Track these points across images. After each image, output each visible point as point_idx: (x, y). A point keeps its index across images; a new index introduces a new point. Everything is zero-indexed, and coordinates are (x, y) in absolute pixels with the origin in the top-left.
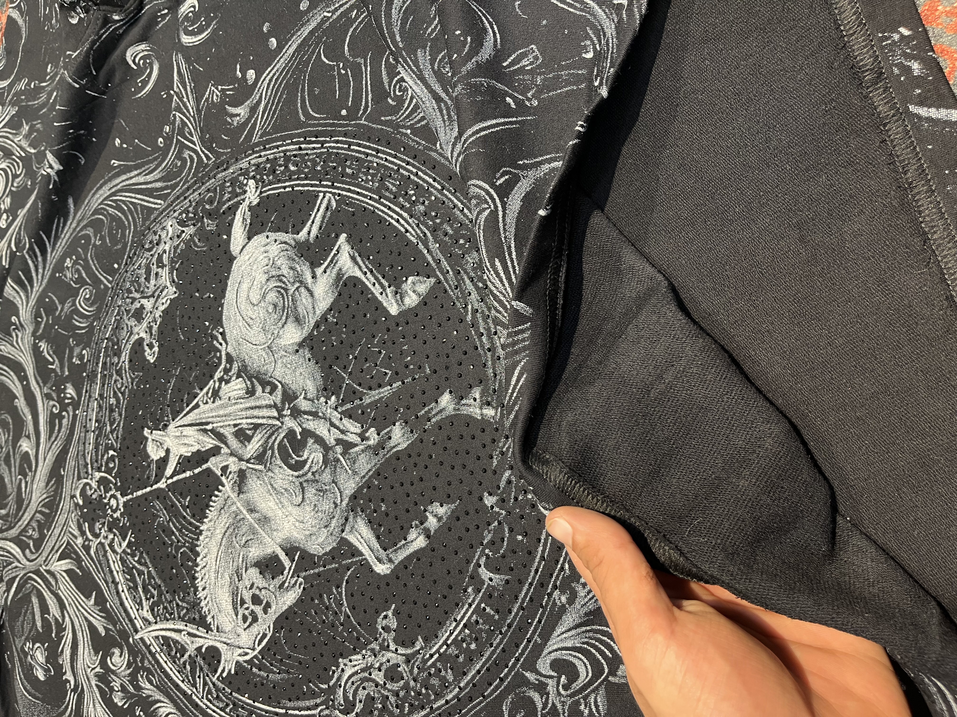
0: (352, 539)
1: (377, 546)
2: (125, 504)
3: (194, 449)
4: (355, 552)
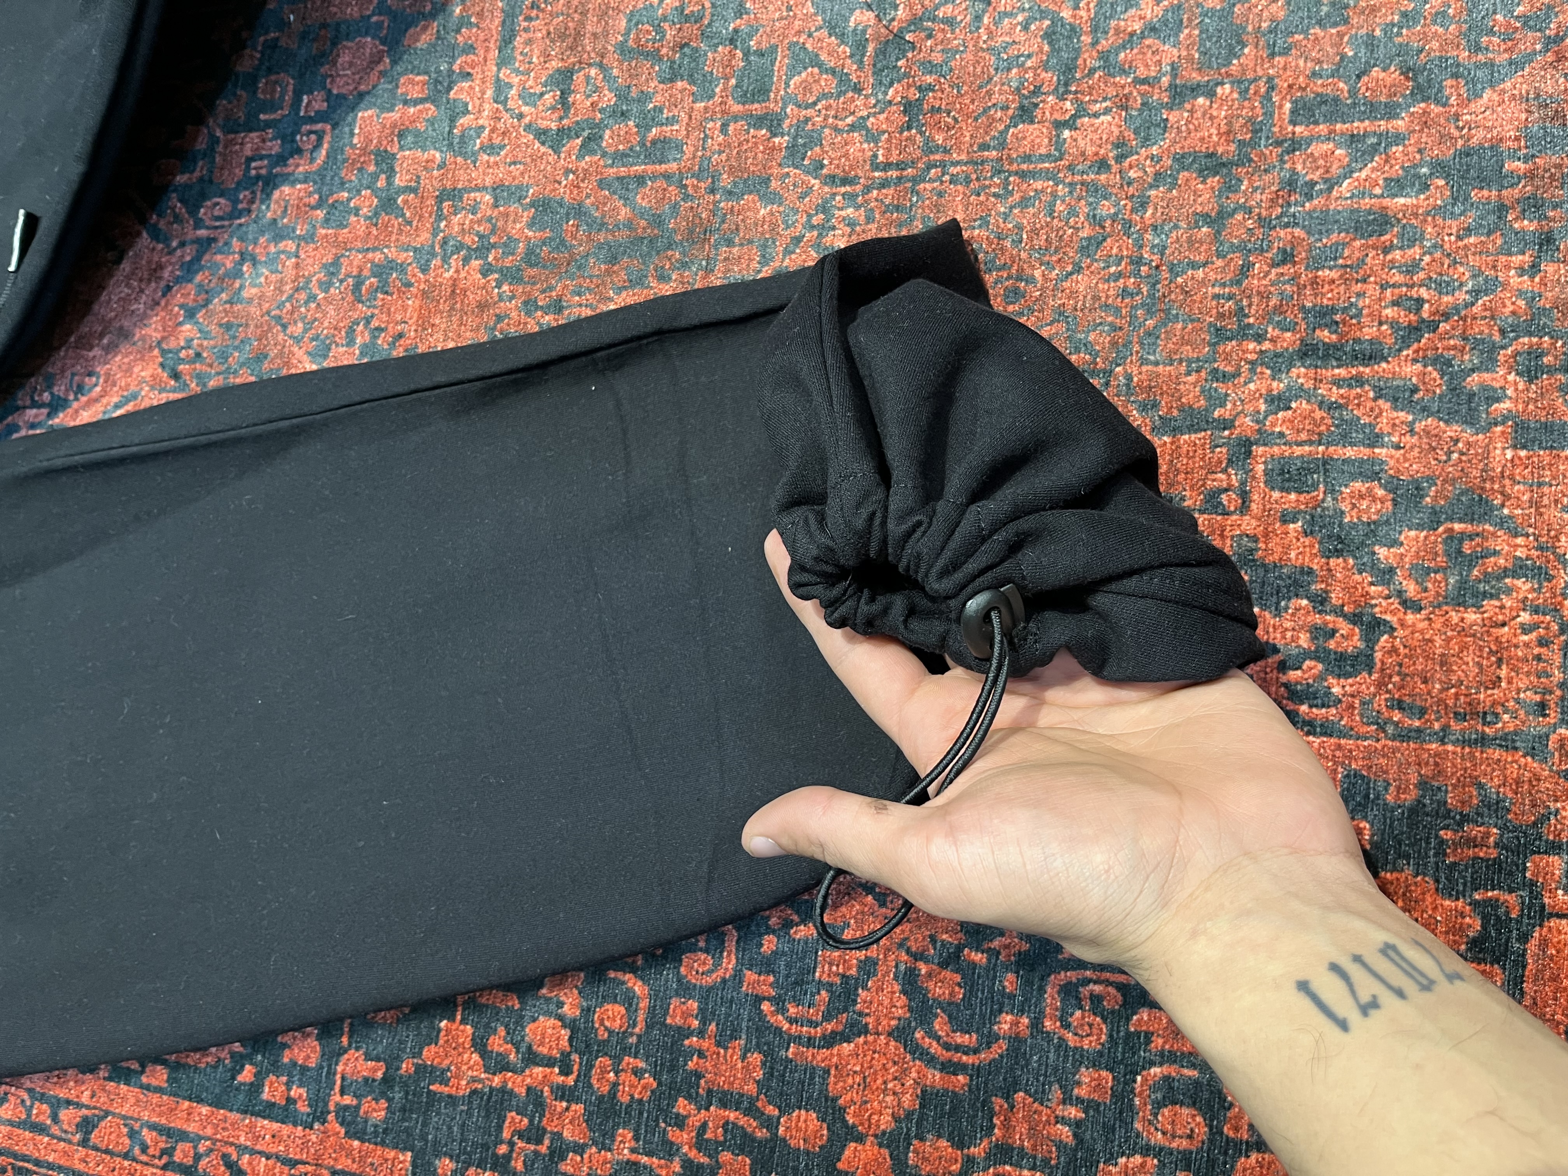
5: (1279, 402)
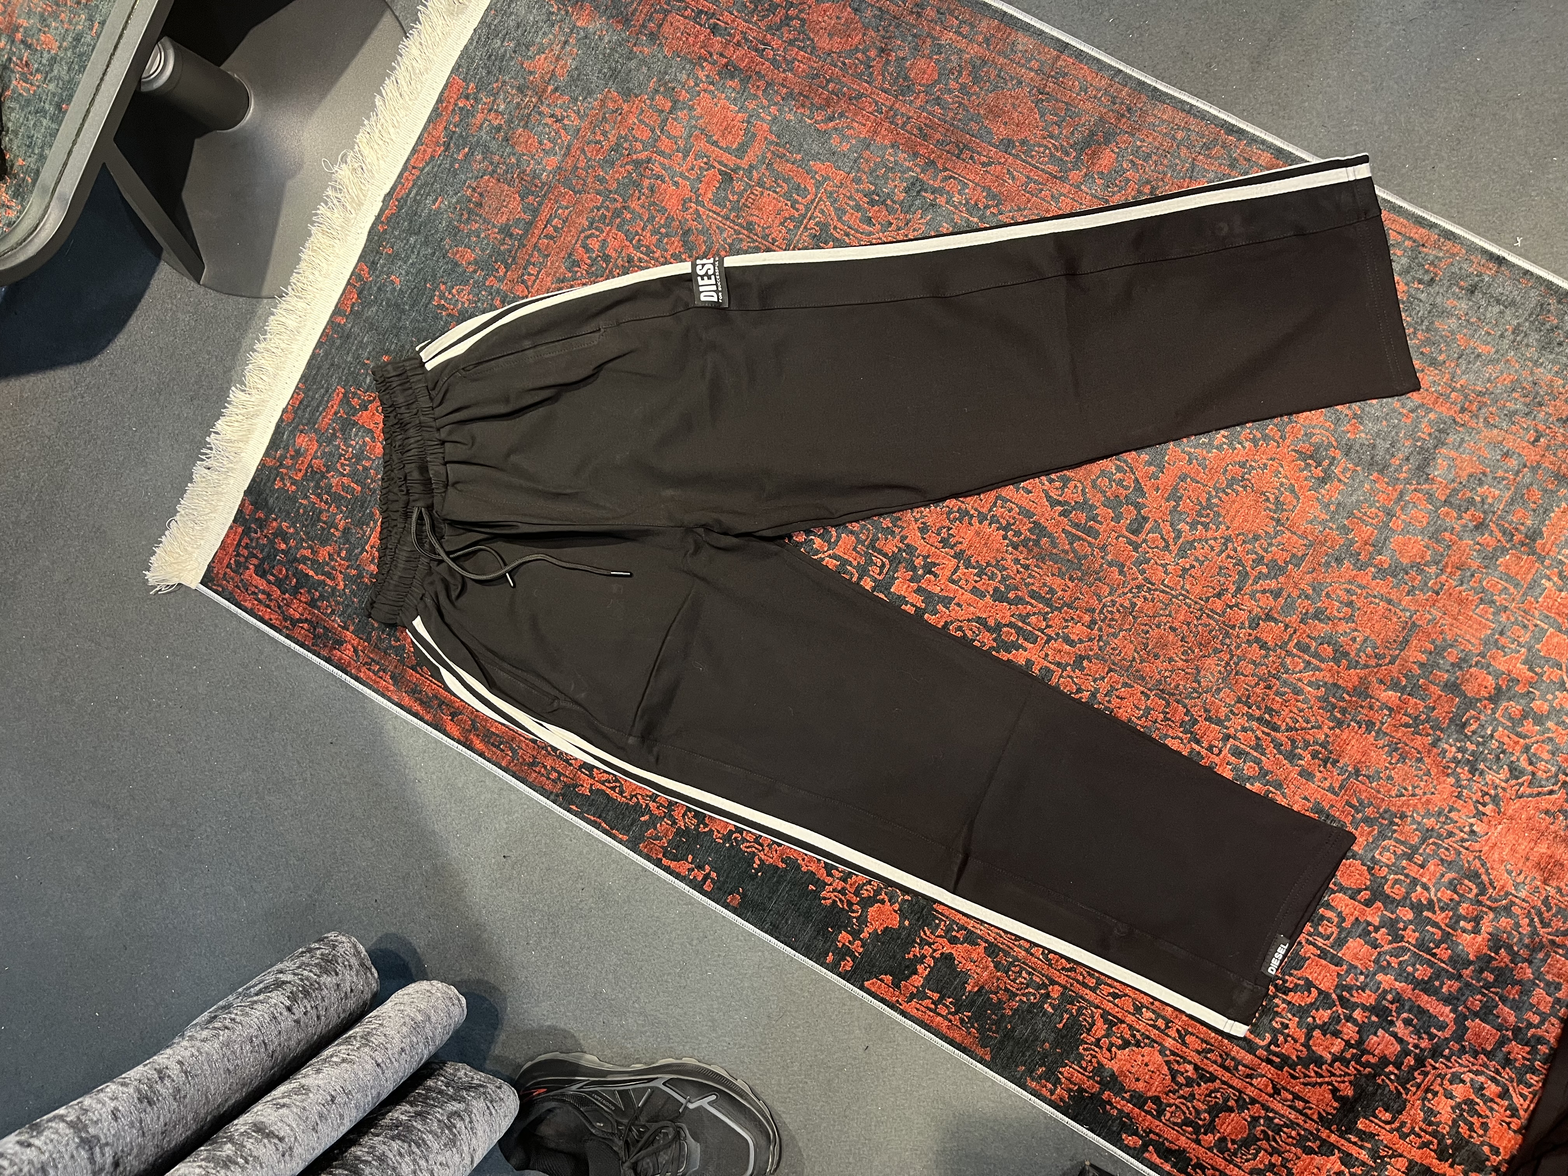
5: (1244, 729)
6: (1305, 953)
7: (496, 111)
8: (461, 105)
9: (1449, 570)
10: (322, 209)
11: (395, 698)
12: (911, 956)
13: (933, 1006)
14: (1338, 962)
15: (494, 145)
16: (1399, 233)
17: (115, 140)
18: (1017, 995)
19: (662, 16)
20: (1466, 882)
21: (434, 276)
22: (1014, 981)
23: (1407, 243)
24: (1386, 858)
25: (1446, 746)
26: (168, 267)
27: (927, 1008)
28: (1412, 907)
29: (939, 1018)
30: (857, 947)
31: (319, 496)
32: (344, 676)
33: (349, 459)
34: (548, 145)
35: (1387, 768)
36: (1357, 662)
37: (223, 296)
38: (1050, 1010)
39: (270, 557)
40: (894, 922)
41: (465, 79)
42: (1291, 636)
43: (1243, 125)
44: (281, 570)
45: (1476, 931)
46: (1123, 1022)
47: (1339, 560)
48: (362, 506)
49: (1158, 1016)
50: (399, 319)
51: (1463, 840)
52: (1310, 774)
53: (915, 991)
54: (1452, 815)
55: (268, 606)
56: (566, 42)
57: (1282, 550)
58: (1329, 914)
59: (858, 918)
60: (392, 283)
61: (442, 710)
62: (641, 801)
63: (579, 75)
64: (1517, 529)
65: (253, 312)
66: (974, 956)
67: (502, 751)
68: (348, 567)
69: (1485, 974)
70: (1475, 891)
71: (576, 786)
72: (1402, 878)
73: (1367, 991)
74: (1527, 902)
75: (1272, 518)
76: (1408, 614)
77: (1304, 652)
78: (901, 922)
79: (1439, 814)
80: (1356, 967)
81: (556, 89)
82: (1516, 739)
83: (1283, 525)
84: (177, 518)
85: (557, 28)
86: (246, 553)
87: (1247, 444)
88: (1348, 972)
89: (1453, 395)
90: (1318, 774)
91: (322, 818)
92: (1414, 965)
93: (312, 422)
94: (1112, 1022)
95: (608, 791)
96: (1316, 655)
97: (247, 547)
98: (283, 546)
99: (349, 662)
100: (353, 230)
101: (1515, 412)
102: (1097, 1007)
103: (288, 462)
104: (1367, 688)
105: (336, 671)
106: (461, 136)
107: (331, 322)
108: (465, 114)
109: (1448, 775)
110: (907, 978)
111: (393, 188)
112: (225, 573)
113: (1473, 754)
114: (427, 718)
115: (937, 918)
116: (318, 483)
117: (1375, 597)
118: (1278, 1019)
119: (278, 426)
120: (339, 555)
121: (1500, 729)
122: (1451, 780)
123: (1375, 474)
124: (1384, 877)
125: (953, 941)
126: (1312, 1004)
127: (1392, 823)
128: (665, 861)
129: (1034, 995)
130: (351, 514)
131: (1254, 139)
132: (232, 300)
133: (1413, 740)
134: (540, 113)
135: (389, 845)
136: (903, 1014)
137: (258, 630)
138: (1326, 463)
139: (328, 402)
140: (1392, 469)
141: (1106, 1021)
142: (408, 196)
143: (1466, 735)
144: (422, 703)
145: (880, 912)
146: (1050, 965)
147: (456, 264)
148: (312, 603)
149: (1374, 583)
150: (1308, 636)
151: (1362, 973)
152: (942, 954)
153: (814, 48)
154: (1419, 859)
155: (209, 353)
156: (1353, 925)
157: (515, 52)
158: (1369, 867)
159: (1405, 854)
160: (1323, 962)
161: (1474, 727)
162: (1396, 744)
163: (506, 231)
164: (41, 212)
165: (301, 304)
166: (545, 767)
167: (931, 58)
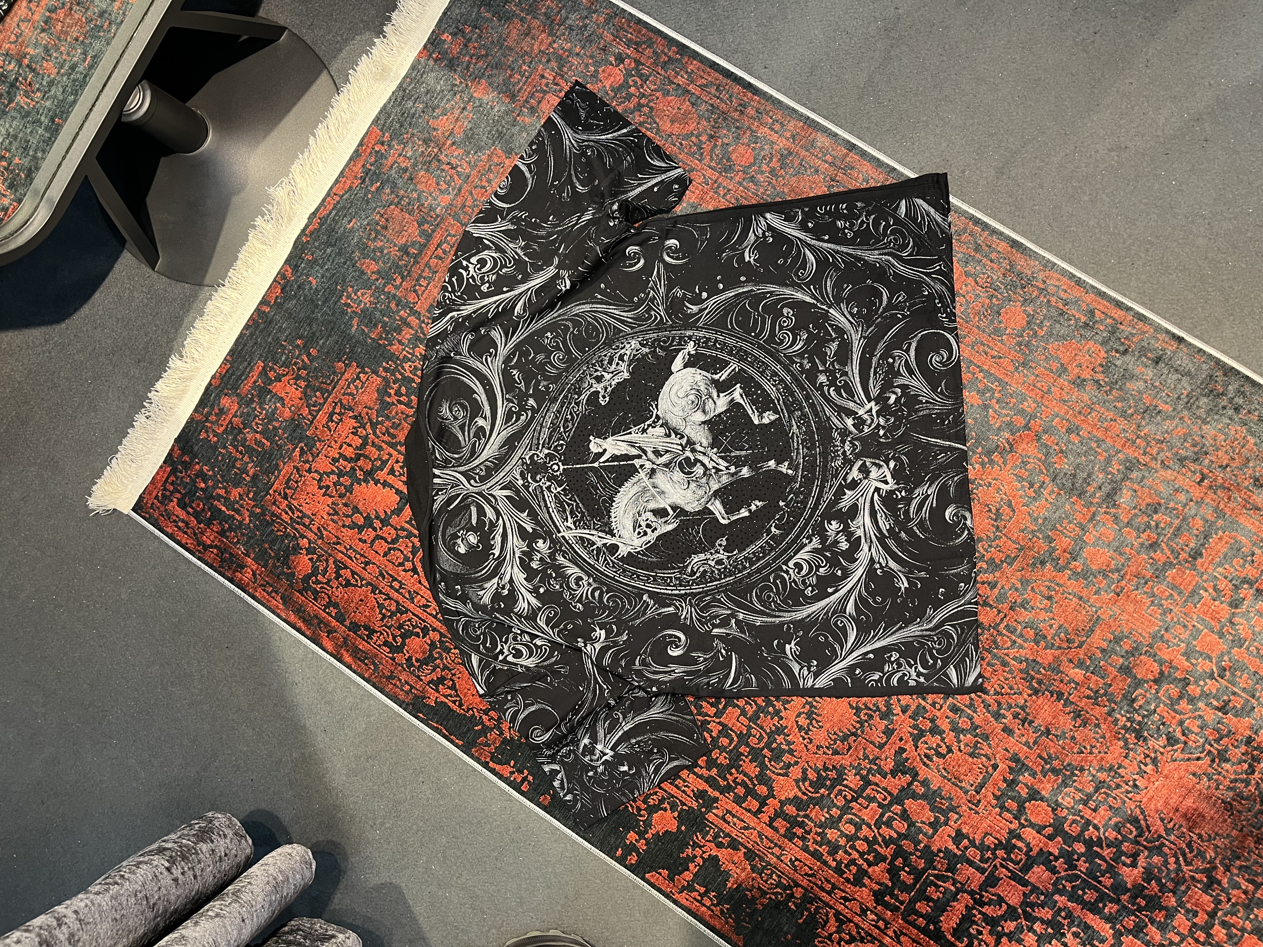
0: (711, 508)
1: (723, 512)
2: (564, 469)
3: (623, 453)
4: (712, 513)
6: (999, 874)
7: (405, 156)
8: (377, 149)
9: (1128, 577)
10: (259, 221)
11: (283, 615)
12: (685, 855)
13: (699, 898)
14: (1025, 883)
15: (400, 183)
16: (1103, 313)
17: (97, 158)
18: (767, 893)
19: (541, 95)
20: (1128, 825)
21: (344, 280)
22: (766, 882)
23: (1108, 320)
24: (1067, 801)
25: (1118, 716)
26: (129, 254)
27: (695, 899)
28: (1085, 842)
29: (703, 909)
30: (642, 845)
31: (236, 447)
32: (243, 594)
33: (263, 420)
34: (444, 186)
35: (1071, 730)
36: (1053, 644)
37: (172, 282)
38: (793, 907)
39: (192, 493)
40: (673, 826)
41: (381, 130)
42: (1002, 619)
43: (986, 219)
44: (199, 505)
45: (1134, 865)
46: (851, 921)
47: (1043, 563)
48: (269, 458)
49: (880, 917)
50: (313, 312)
51: (1128, 792)
52: (1011, 730)
53: (686, 884)
54: (1120, 771)
55: (186, 533)
56: (464, 108)
57: (999, 551)
58: (1020, 844)
59: (644, 822)
60: (310, 283)
61: (320, 628)
62: (476, 714)
63: (472, 135)
64: (1182, 549)
65: (195, 296)
66: (736, 859)
67: (366, 665)
68: (254, 506)
69: (1139, 900)
70: (1135, 833)
71: (424, 698)
72: (1078, 818)
73: (1046, 909)
74: (1175, 844)
75: (993, 525)
76: (1094, 609)
77: (1012, 632)
78: (679, 828)
79: (1111, 769)
80: (1038, 888)
81: (454, 143)
82: (1173, 714)
83: (1001, 531)
84: (118, 456)
85: (458, 96)
86: (172, 488)
87: (977, 466)
88: (1032, 892)
89: (1138, 441)
90: (1017, 731)
91: (214, 709)
92: (1083, 890)
93: (235, 387)
94: (841, 920)
95: (450, 704)
96: (1021, 636)
97: (172, 483)
98: (203, 485)
99: (248, 583)
100: (282, 239)
101: (1186, 458)
102: (831, 908)
103: (213, 418)
104: (1059, 665)
105: (236, 589)
106: (375, 173)
107: (257, 310)
108: (380, 156)
109: (1119, 739)
110: (680, 873)
111: (317, 210)
112: (153, 503)
113: (1139, 723)
114: (307, 633)
115: (708, 826)
116: (235, 437)
117: (1070, 594)
118: (974, 927)
119: (207, 389)
120: (247, 496)
121: (1162, 705)
122: (1121, 743)
123: (1075, 498)
124: (1065, 817)
125: (719, 845)
126: (1002, 916)
127: (1073, 774)
128: (491, 764)
129: (781, 894)
130: (259, 464)
131: (994, 231)
132: (179, 285)
133: (1092, 709)
134: (439, 161)
135: (267, 735)
136: (675, 902)
137: (176, 551)
138: (1037, 486)
139: (249, 373)
140: (1088, 495)
141: (837, 920)
142: (328, 216)
143: (1135, 709)
144: (305, 621)
145: (662, 818)
146: (796, 870)
147: (363, 273)
148: (222, 533)
149: (1069, 583)
150: (1016, 621)
151: (1042, 894)
152: (710, 855)
153: (658, 130)
154: (1092, 804)
155: (156, 326)
156: (1038, 853)
157: (423, 112)
158: (1053, 808)
159: (1082, 799)
160: (1013, 883)
161: (1141, 703)
162: (1080, 711)
163: (404, 250)
164: (32, 210)
165: (235, 294)
166: (400, 680)
167: (749, 146)
